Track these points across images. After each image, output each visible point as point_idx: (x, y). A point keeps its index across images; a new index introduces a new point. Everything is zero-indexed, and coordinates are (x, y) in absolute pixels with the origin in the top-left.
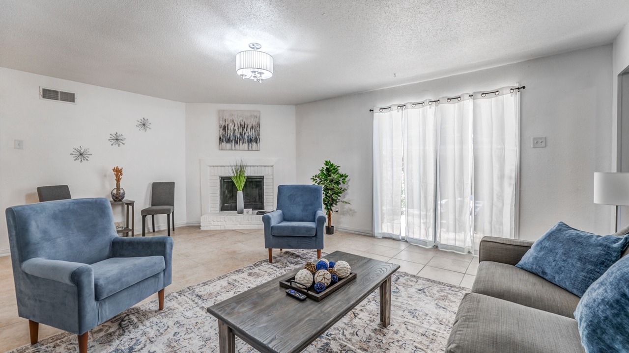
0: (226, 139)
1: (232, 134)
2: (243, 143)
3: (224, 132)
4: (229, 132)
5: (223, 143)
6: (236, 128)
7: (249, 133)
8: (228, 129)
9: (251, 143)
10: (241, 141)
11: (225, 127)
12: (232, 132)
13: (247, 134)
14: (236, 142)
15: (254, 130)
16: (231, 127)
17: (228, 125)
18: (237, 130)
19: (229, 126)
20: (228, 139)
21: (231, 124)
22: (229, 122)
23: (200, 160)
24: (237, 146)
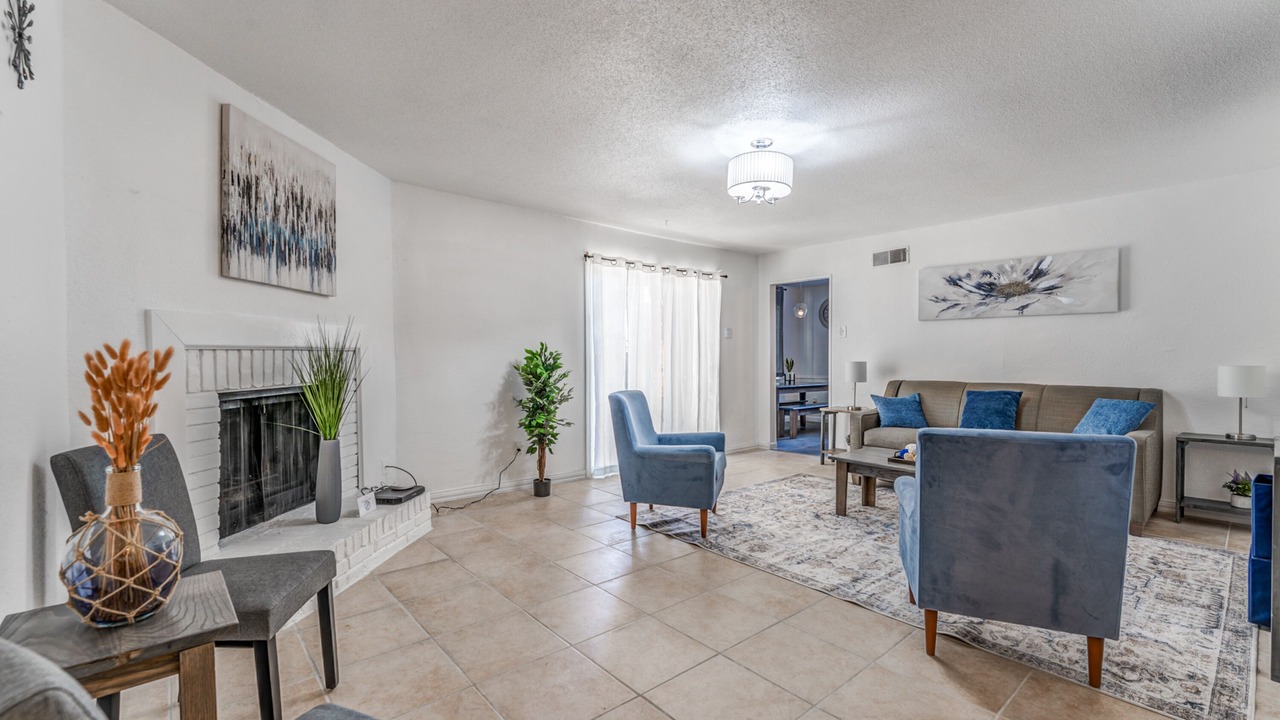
0: (251, 236)
1: (269, 219)
2: (298, 262)
3: (246, 207)
4: (261, 211)
5: (242, 251)
6: (281, 201)
7: (314, 234)
8: (257, 198)
9: (318, 269)
10: (293, 257)
11: (249, 187)
12: (271, 213)
13: (307, 235)
14: (282, 258)
15: (323, 225)
16: (266, 189)
17: (257, 178)
18: (283, 210)
19: (261, 188)
20: (258, 239)
21: (265, 182)
22: (262, 173)
23: (147, 315)
24: (284, 270)
